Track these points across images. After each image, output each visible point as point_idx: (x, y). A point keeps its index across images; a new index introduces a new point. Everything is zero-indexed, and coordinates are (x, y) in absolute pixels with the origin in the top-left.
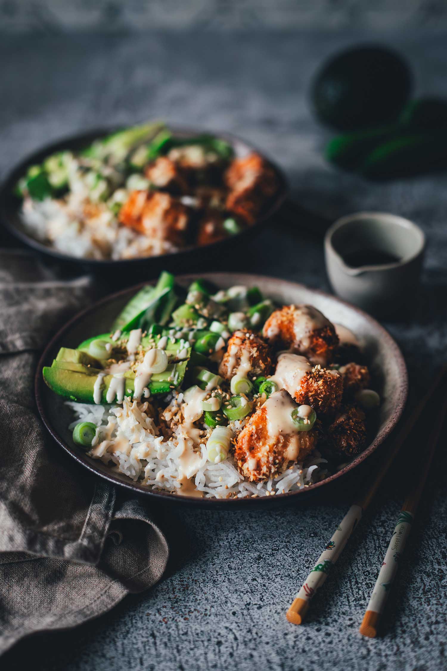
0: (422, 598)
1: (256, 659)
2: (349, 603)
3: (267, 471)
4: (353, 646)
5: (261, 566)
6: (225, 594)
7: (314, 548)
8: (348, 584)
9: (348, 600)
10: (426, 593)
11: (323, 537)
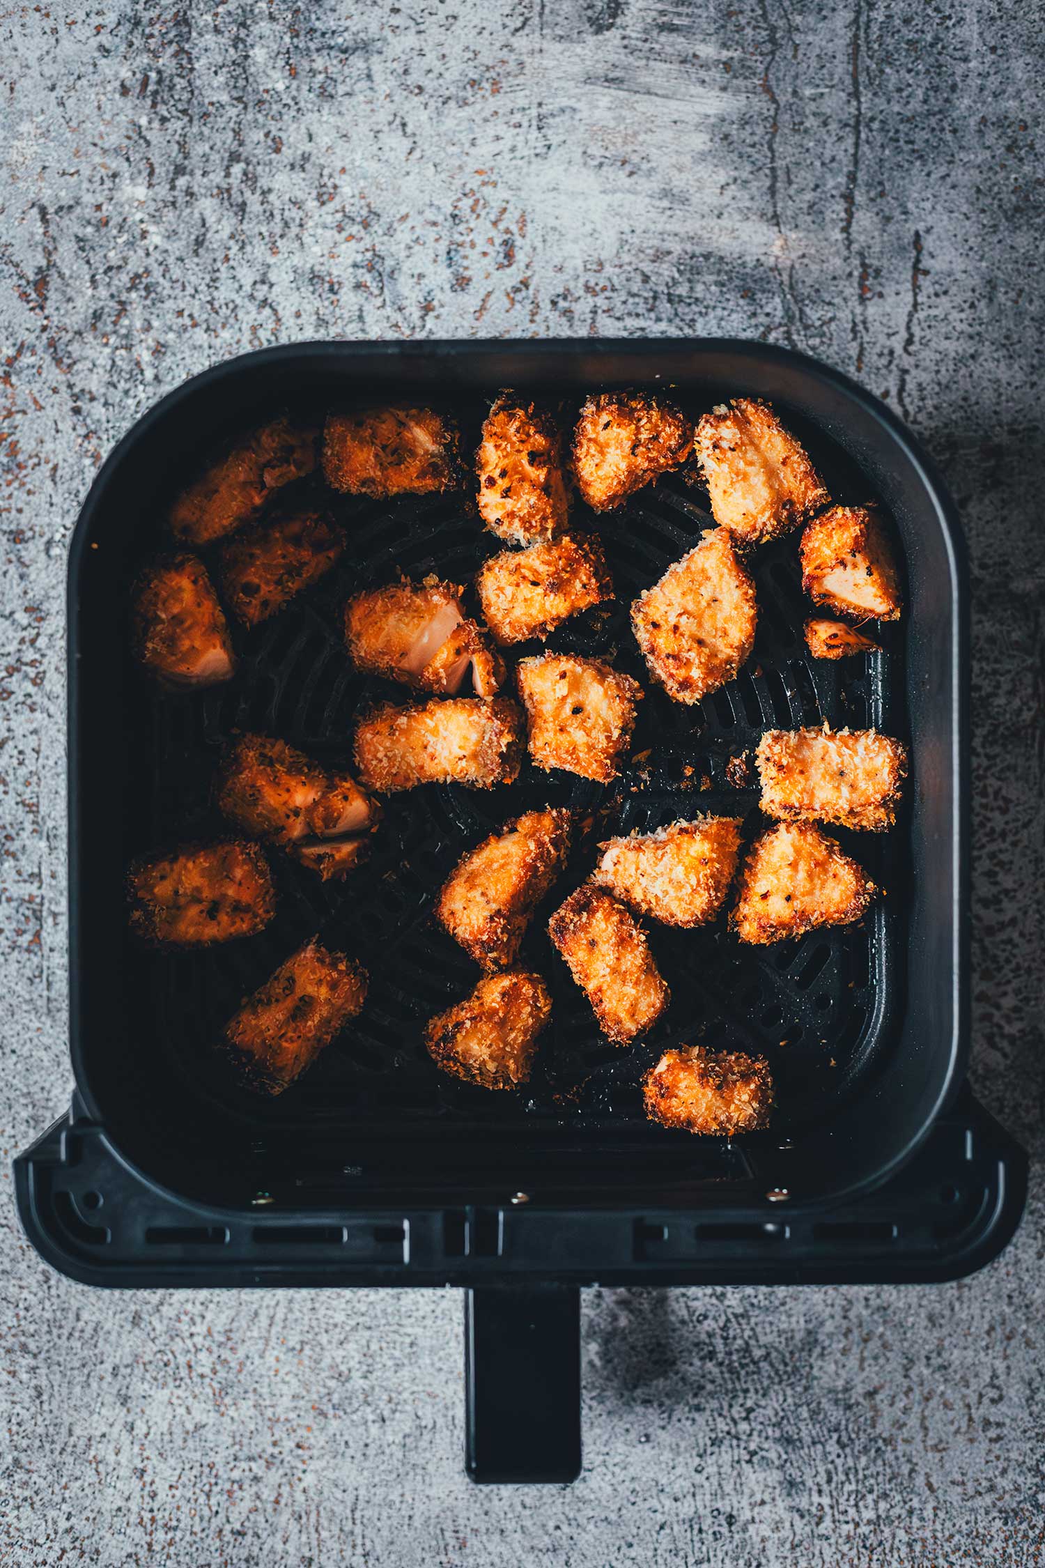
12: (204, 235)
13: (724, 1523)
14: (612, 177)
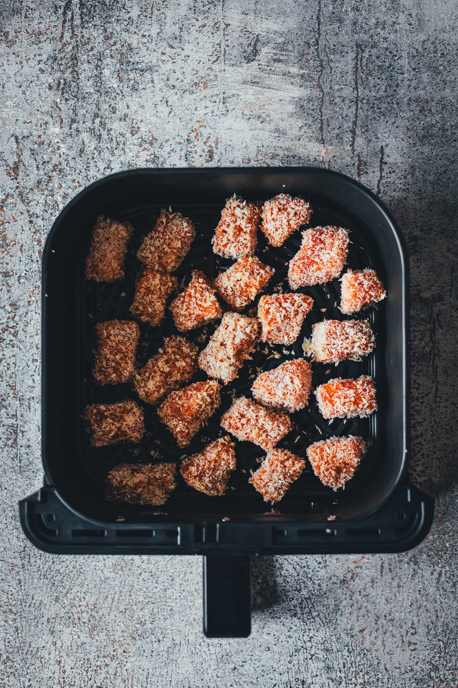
12: (84, 148)
13: (301, 684)
14: (254, 123)
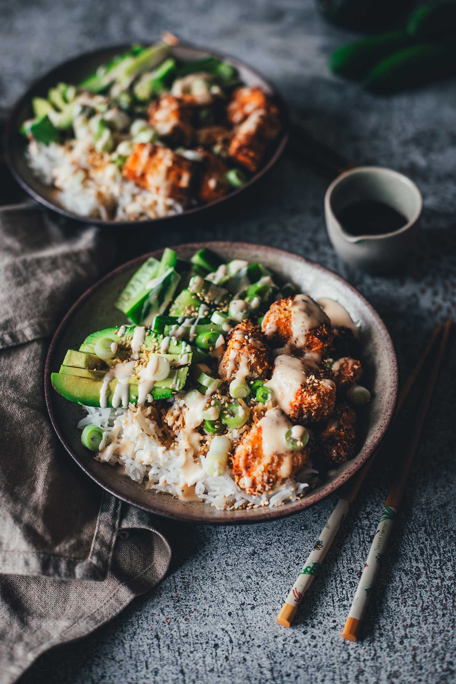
0: (399, 599)
1: (249, 663)
2: (334, 603)
3: (262, 489)
4: (335, 650)
5: (255, 562)
6: (222, 593)
7: (304, 542)
8: (334, 582)
9: (333, 600)
10: (403, 593)
11: (313, 530)
